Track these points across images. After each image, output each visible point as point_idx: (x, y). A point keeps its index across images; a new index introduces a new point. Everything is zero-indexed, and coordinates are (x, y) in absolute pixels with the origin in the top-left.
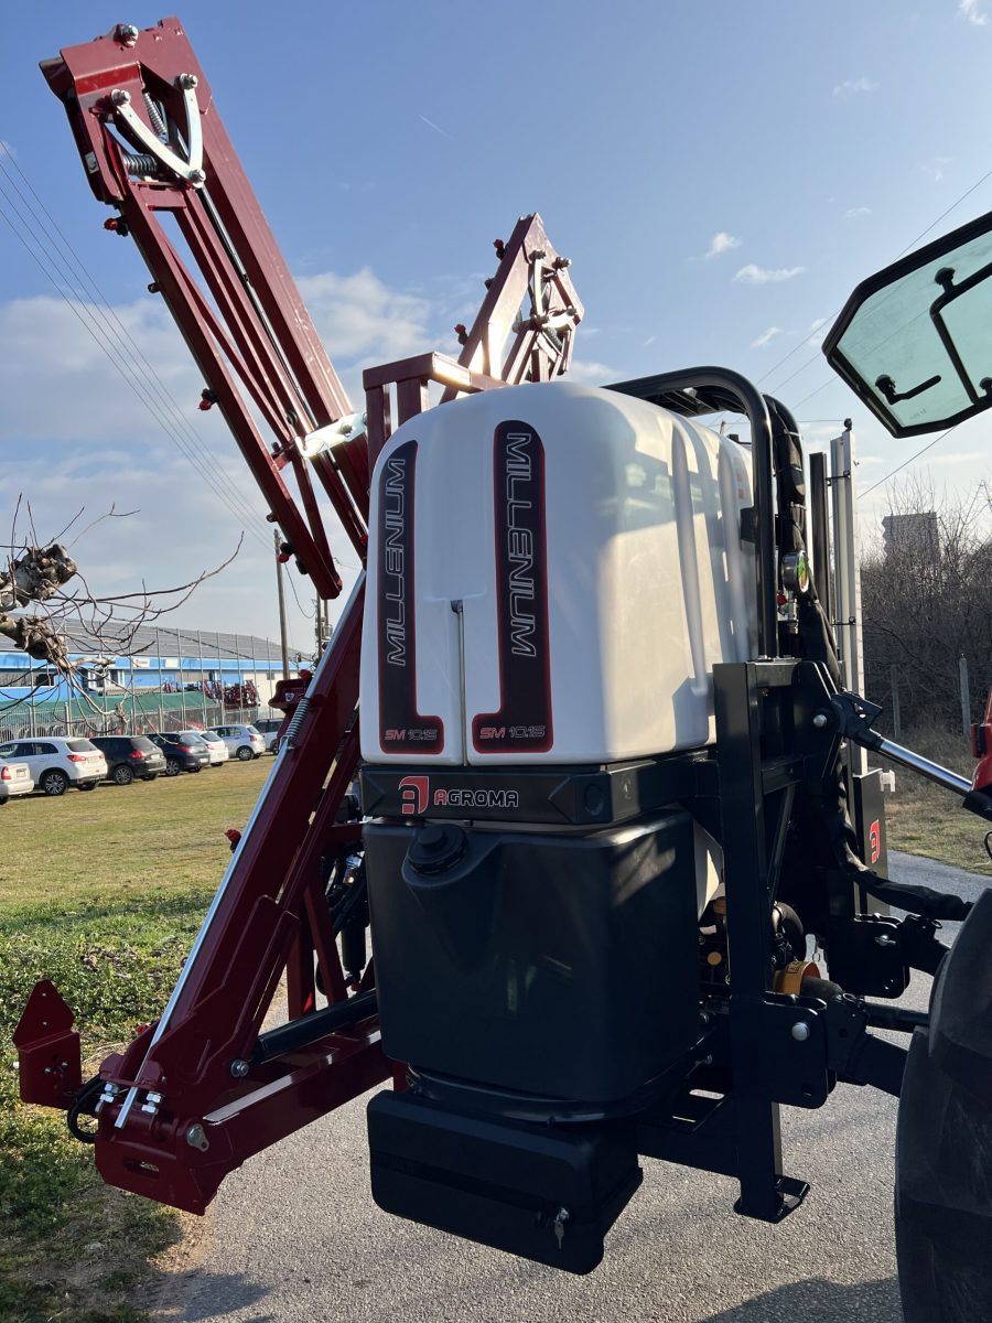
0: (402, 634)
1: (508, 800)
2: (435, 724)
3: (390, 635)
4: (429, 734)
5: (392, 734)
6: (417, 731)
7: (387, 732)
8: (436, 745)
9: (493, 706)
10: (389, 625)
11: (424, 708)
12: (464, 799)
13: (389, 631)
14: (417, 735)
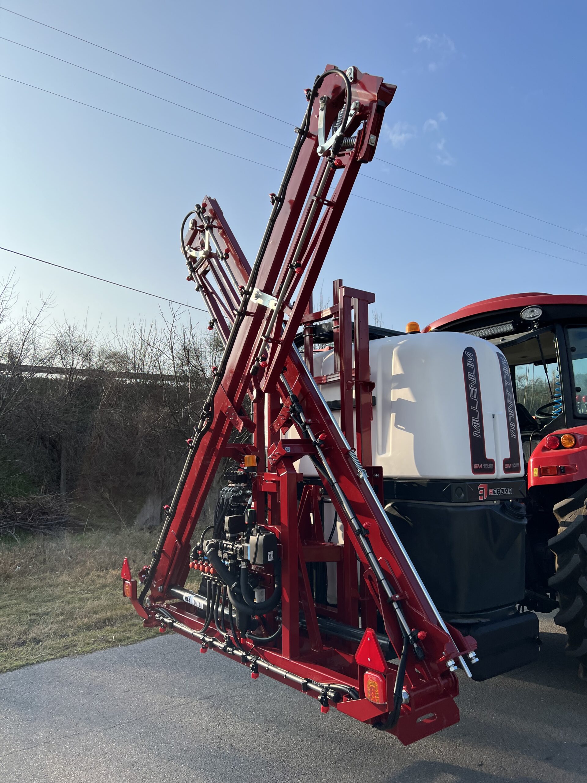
0: (479, 424)
1: (510, 491)
2: (492, 462)
3: (474, 424)
4: (490, 466)
5: (477, 466)
6: (487, 465)
7: (475, 465)
8: (492, 471)
9: (508, 456)
10: (473, 420)
11: (488, 456)
12: (498, 492)
13: (473, 422)
14: (486, 466)
